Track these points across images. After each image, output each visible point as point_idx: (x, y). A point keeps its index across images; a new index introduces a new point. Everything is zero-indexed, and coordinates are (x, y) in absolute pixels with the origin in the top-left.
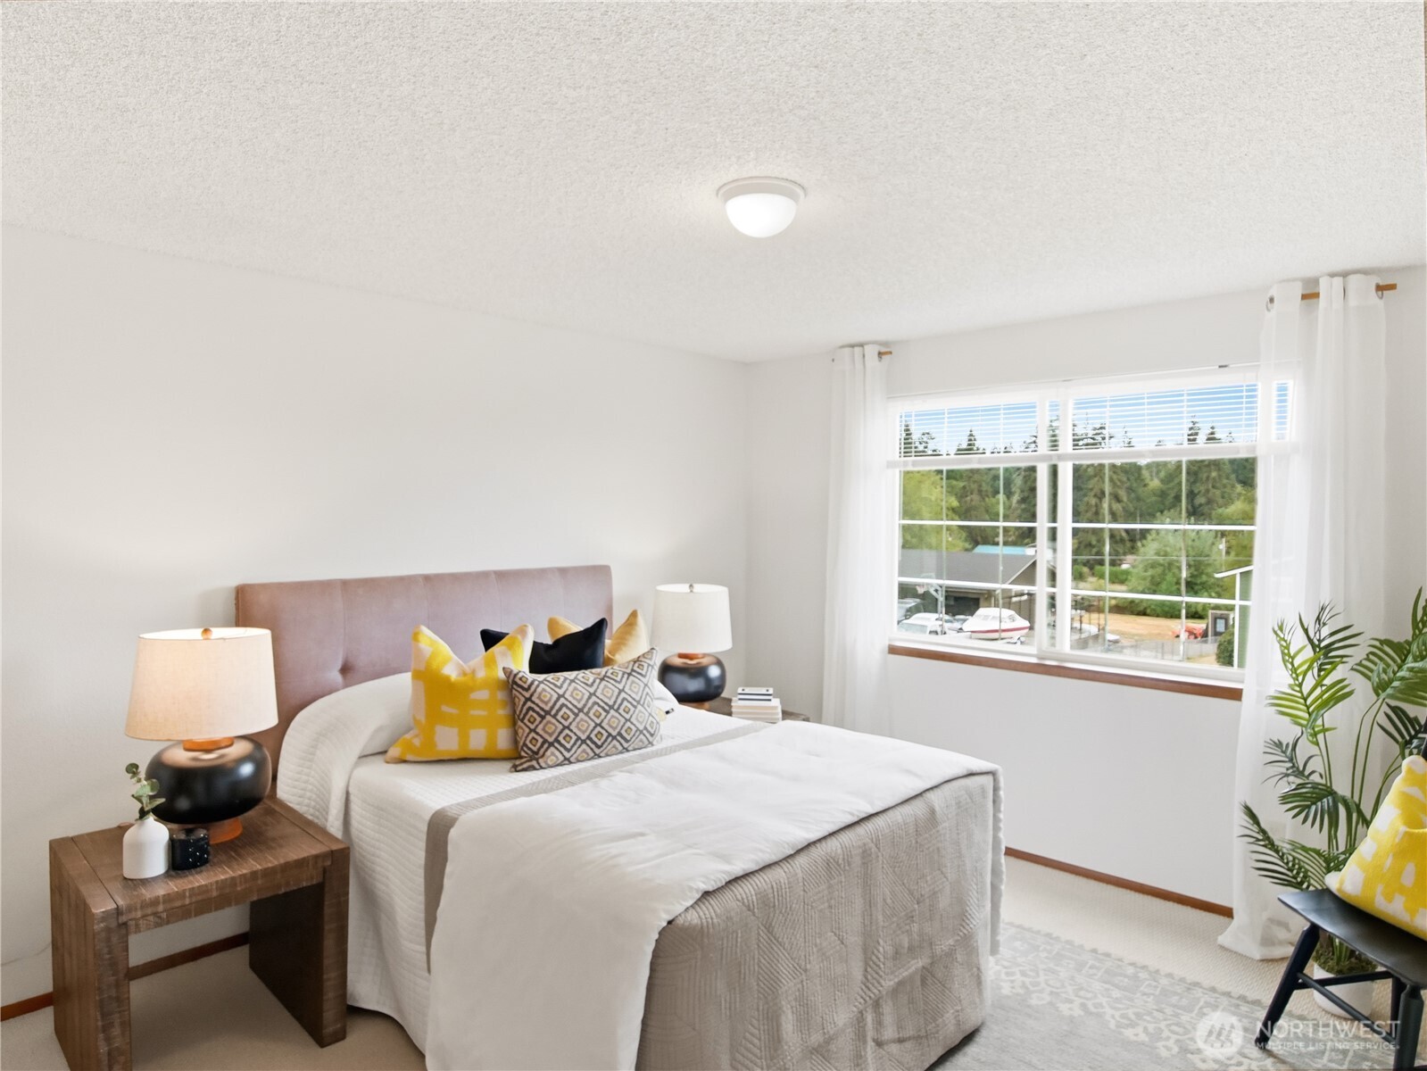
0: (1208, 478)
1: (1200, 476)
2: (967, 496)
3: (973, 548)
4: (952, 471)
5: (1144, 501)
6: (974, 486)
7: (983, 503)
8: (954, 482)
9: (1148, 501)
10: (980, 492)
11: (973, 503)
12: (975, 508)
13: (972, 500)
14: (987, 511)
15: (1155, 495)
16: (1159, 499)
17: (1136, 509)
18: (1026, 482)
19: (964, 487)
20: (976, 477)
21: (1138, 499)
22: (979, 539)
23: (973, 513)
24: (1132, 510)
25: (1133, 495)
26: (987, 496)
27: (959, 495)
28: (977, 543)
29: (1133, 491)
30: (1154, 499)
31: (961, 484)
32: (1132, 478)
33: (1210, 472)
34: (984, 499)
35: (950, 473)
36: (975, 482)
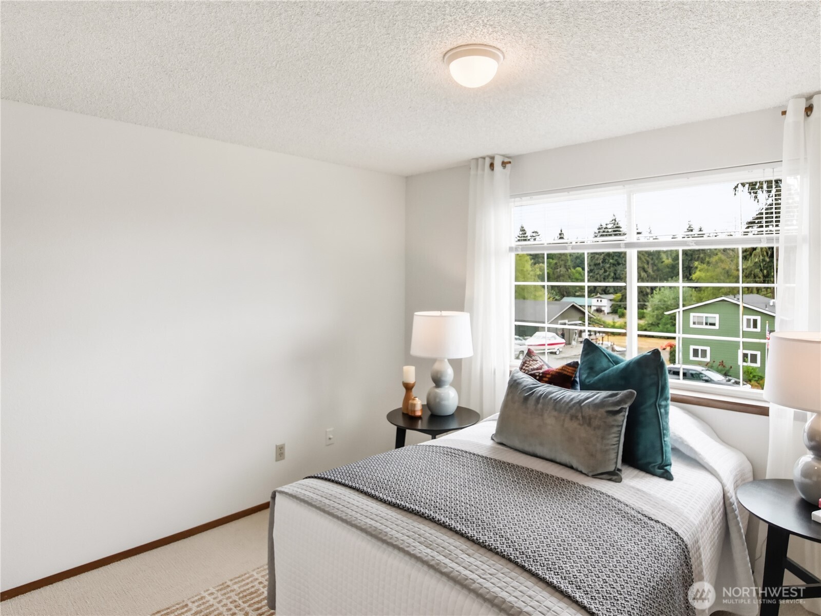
0: (699, 257)
1: (694, 256)
2: (557, 269)
3: (562, 298)
4: (550, 254)
5: (662, 271)
6: (562, 263)
7: (567, 273)
8: (551, 260)
9: (664, 271)
10: (565, 266)
11: (562, 272)
12: (563, 276)
13: (560, 271)
14: (569, 277)
15: (668, 267)
16: (670, 270)
17: (657, 276)
18: (592, 261)
19: (556, 264)
20: (563, 257)
21: (658, 270)
22: (565, 293)
23: (561, 278)
24: (655, 276)
25: (655, 268)
26: (570, 269)
27: (553, 268)
28: (563, 296)
29: (655, 265)
30: (667, 270)
31: (555, 261)
32: (655, 258)
33: (700, 254)
34: (568, 270)
35: (549, 256)
36: (562, 260)
